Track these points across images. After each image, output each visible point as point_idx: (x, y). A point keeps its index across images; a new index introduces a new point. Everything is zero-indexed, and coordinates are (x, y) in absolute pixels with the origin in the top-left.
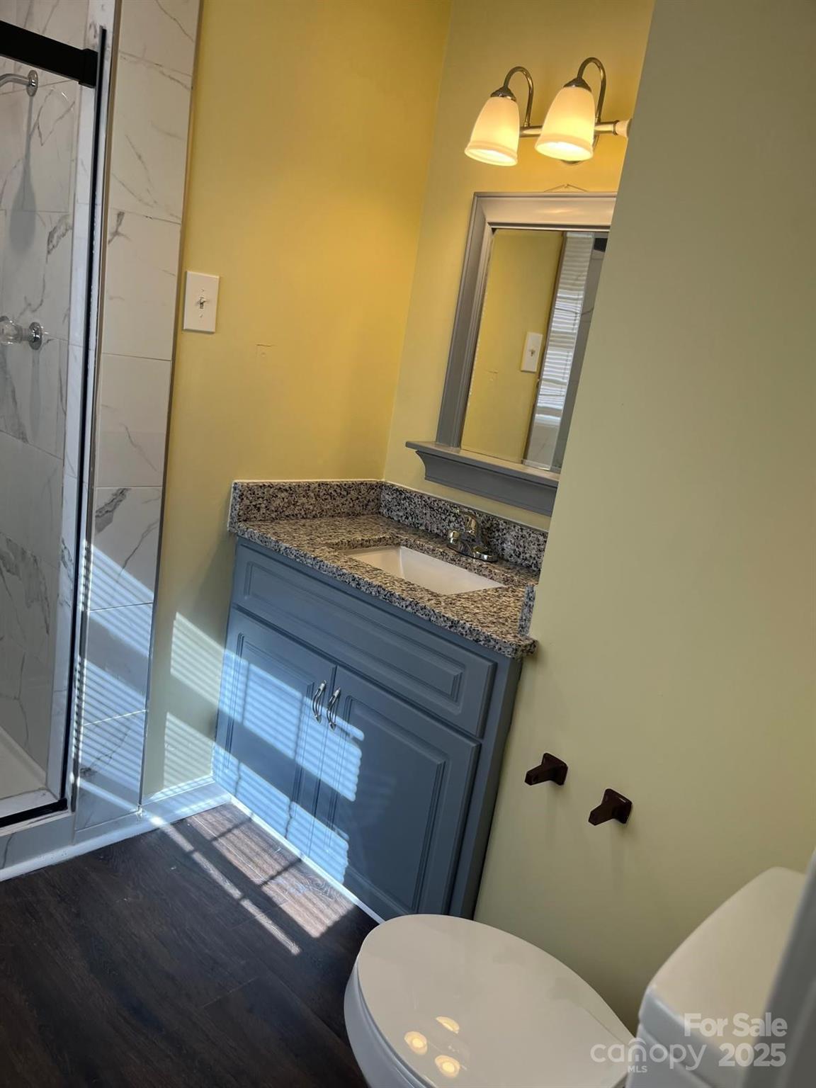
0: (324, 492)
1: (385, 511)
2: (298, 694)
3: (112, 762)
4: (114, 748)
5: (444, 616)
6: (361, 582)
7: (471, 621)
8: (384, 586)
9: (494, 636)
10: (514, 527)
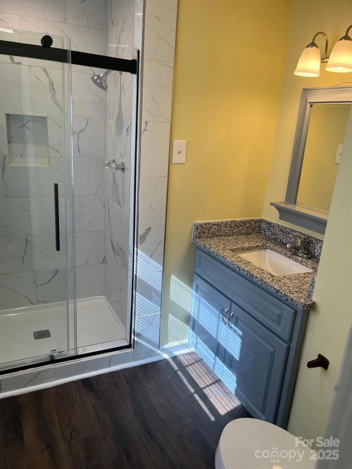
0: (234, 225)
1: (263, 232)
2: (217, 312)
3: (147, 332)
4: (148, 326)
5: (274, 287)
6: (240, 268)
7: (286, 291)
8: (250, 271)
9: (294, 299)
10: (320, 242)
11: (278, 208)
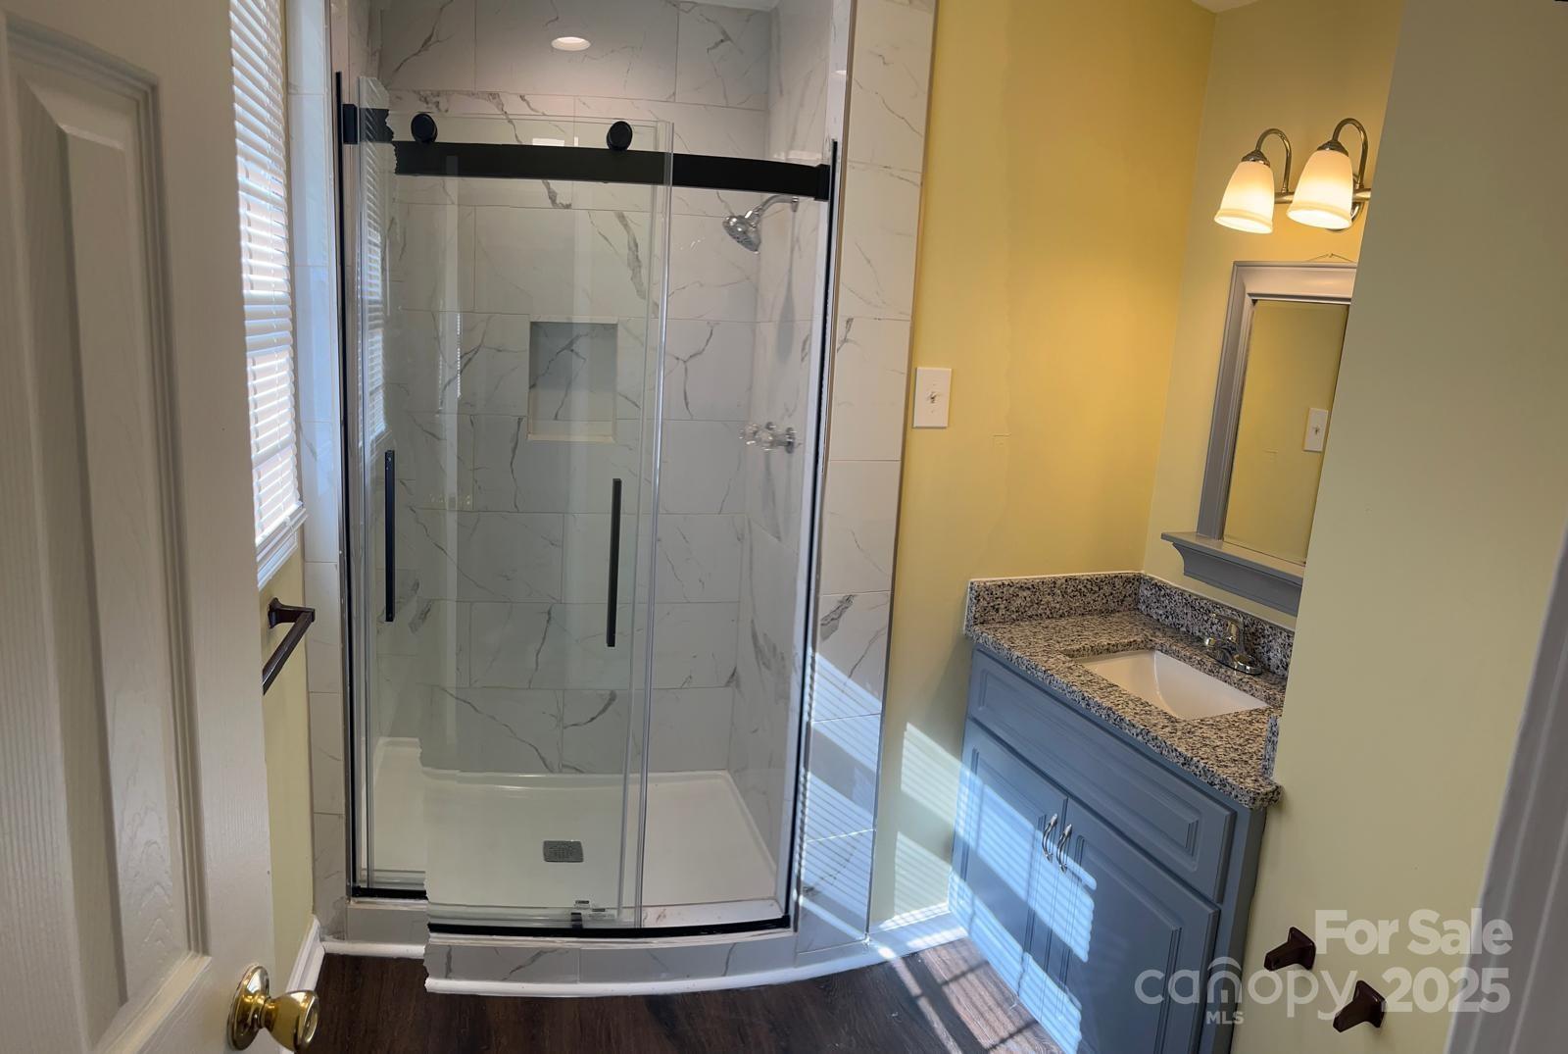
0: (1072, 588)
1: (1144, 607)
2: (1030, 826)
3: (836, 883)
4: (839, 868)
5: (1176, 750)
6: (1091, 702)
7: (1207, 758)
8: (1114, 708)
9: (1230, 780)
10: (1287, 636)
11: (1181, 546)
